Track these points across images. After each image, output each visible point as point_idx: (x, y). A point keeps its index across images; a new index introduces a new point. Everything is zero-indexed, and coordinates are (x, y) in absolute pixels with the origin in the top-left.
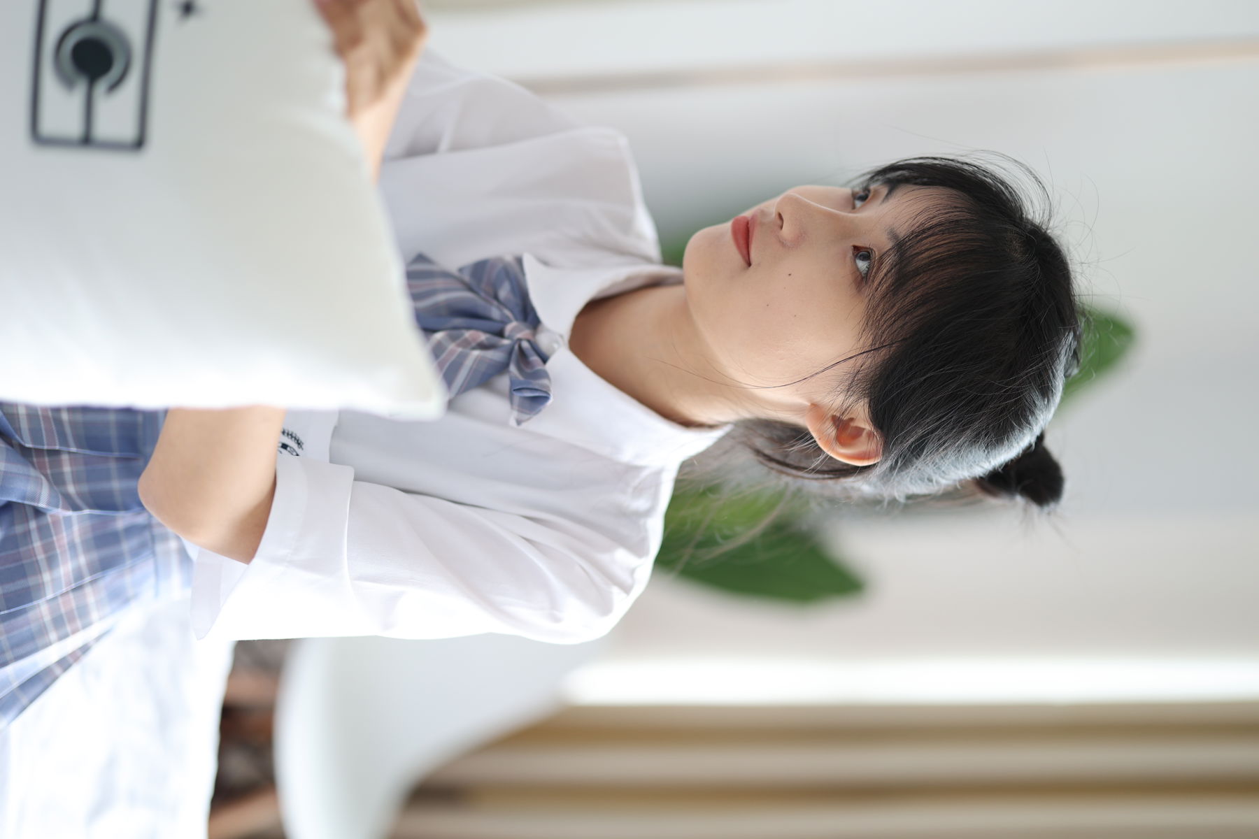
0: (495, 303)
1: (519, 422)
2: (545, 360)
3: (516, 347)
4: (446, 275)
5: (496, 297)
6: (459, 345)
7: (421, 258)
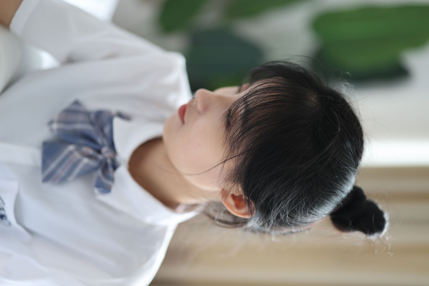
0: (101, 134)
2: (115, 169)
5: (103, 131)
6: (79, 154)
7: (77, 103)
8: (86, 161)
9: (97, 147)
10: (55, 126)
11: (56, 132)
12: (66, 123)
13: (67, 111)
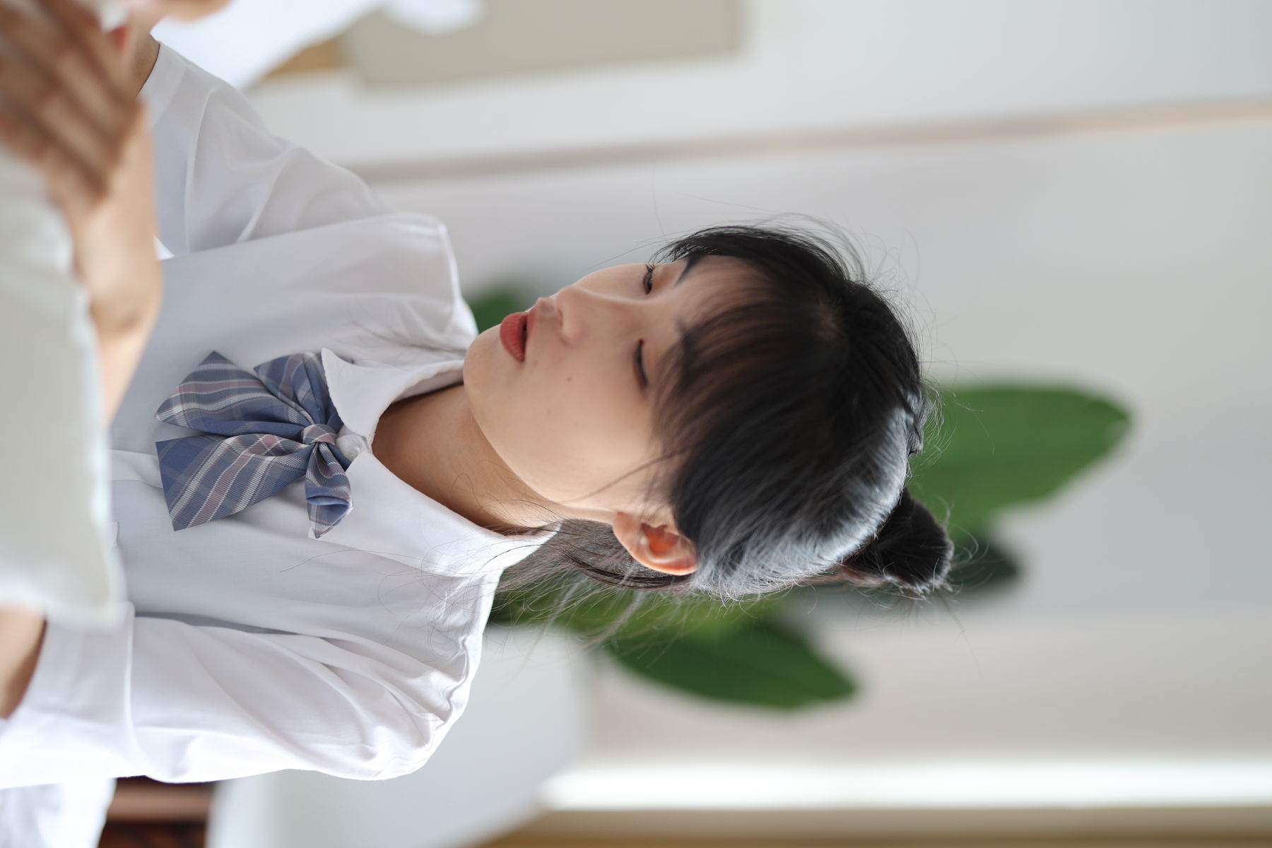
0: (293, 404)
1: (318, 535)
2: (345, 465)
3: (314, 452)
4: (242, 374)
5: (295, 399)
6: (251, 452)
8: (270, 459)
9: (293, 430)
11: (183, 423)
12: (200, 399)
13: (196, 376)
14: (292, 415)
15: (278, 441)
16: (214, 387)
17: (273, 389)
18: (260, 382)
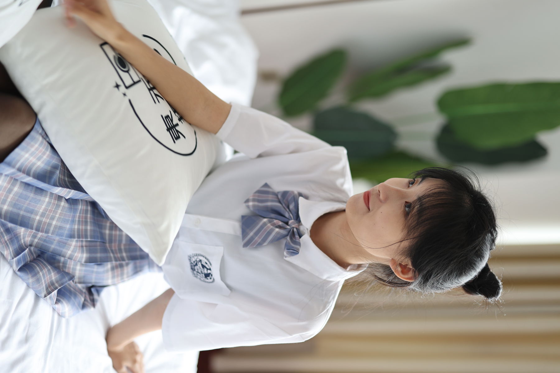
0: (288, 210)
2: (300, 236)
3: (292, 230)
4: (273, 193)
5: (288, 207)
6: (271, 225)
7: (266, 185)
8: (277, 230)
9: (286, 220)
10: (251, 204)
11: (252, 209)
12: (259, 201)
13: (259, 192)
14: (287, 215)
15: (281, 223)
16: (264, 197)
17: (282, 202)
18: (278, 198)
